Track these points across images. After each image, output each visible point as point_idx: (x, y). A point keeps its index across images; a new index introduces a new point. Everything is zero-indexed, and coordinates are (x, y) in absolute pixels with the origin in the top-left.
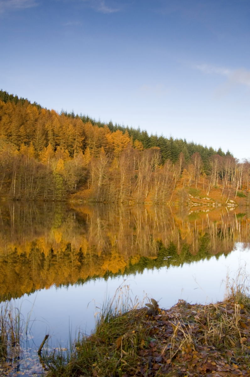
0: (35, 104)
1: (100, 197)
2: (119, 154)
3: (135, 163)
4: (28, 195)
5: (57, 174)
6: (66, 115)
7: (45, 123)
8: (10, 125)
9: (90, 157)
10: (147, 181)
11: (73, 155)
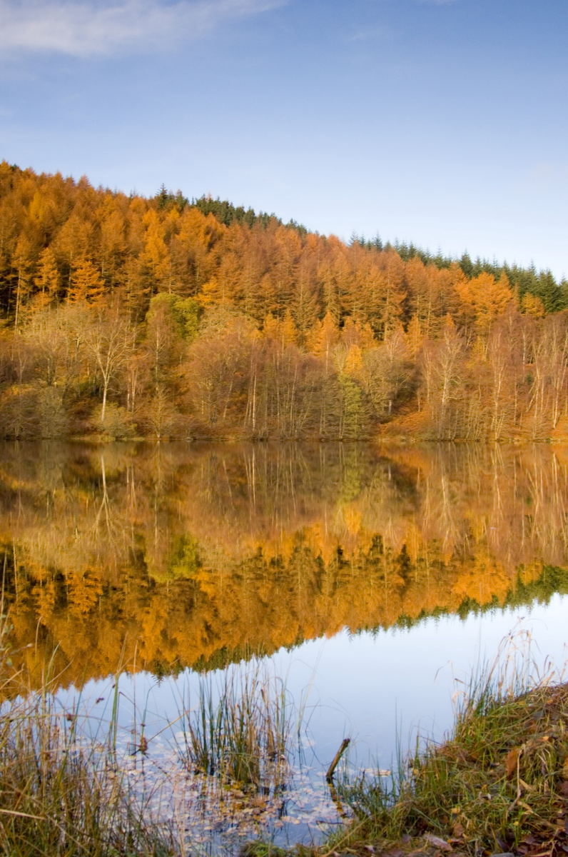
0: (292, 226)
1: (447, 429)
2: (487, 329)
3: (525, 349)
4: (283, 429)
5: (347, 380)
6: (362, 244)
7: (315, 265)
8: (240, 274)
9: (421, 338)
10: (556, 389)
11: (381, 334)
